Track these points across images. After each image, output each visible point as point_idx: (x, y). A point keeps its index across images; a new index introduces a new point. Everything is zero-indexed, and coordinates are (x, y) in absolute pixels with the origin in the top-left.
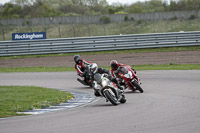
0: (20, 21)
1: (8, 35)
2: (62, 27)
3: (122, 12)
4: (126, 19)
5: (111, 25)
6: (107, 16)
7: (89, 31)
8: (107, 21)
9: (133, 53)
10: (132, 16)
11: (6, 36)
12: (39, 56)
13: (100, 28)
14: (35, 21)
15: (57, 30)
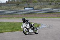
0: (26, 4)
1: (23, 8)
2: (38, 6)
3: (55, 2)
4: (56, 4)
5: (52, 5)
6: (51, 3)
7: (45, 7)
8: (50, 4)
9: (58, 13)
10: (58, 3)
11: (22, 8)
12: (31, 14)
13: (49, 6)
14: (31, 4)
15: (37, 7)
